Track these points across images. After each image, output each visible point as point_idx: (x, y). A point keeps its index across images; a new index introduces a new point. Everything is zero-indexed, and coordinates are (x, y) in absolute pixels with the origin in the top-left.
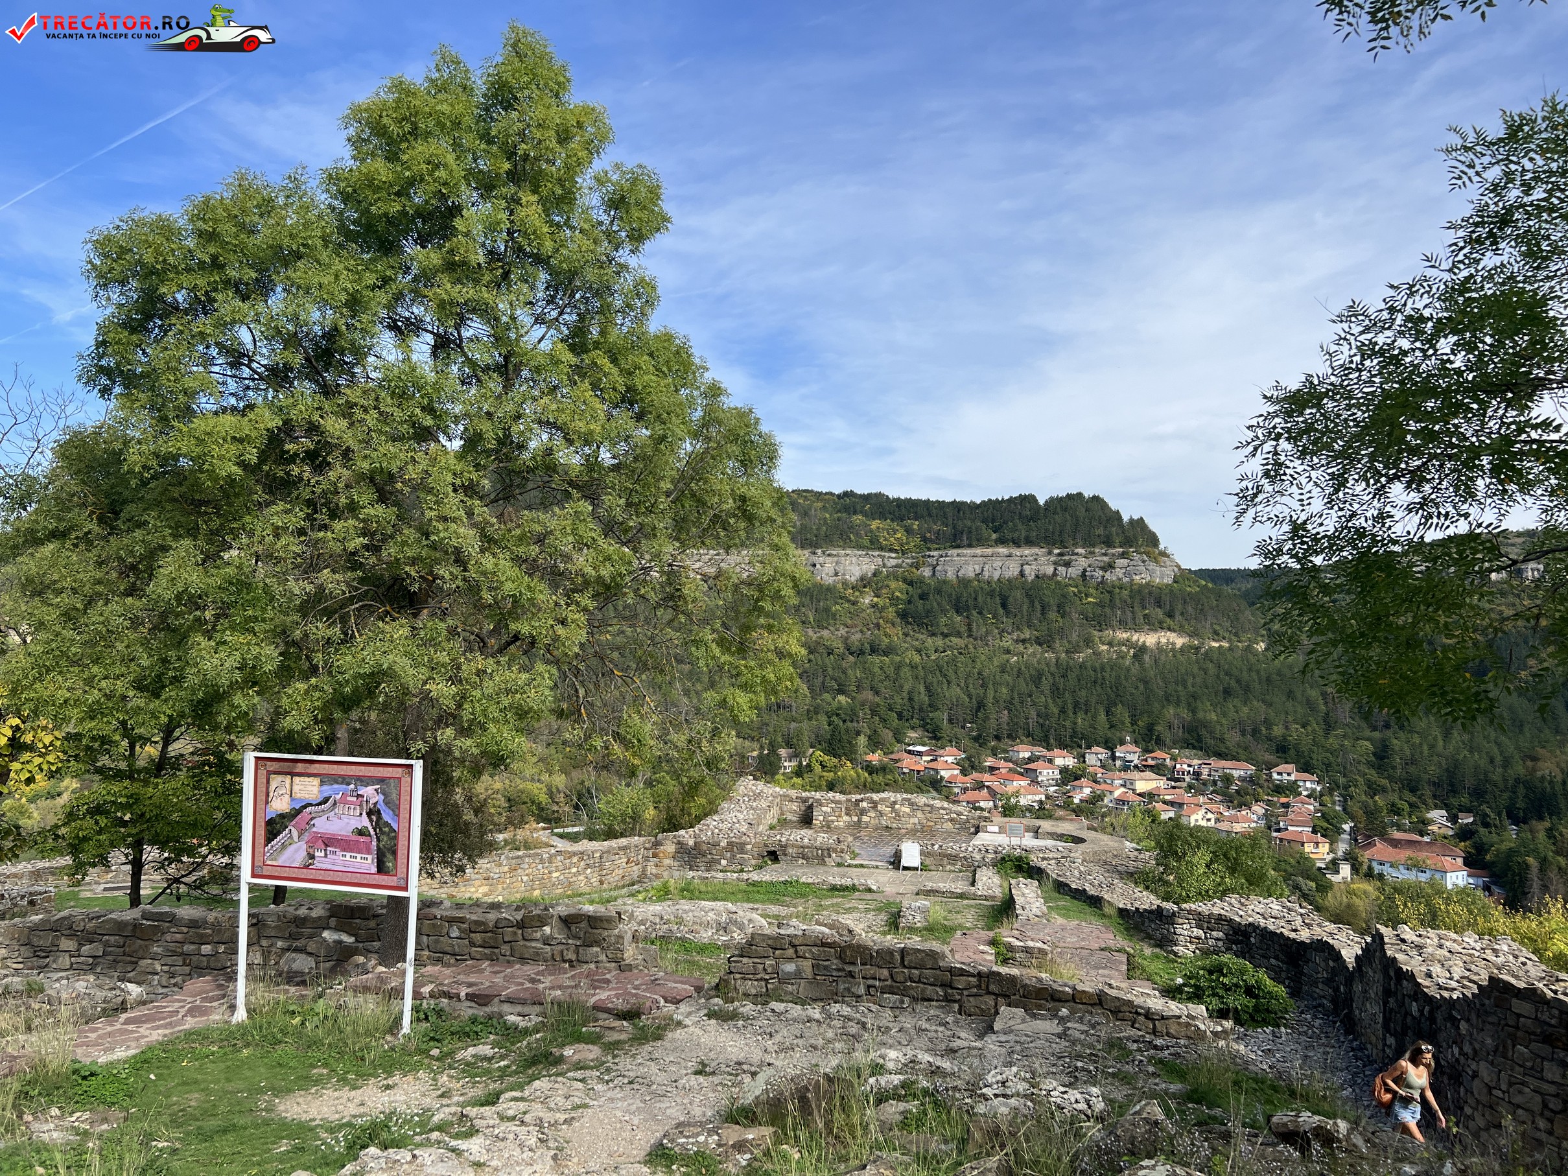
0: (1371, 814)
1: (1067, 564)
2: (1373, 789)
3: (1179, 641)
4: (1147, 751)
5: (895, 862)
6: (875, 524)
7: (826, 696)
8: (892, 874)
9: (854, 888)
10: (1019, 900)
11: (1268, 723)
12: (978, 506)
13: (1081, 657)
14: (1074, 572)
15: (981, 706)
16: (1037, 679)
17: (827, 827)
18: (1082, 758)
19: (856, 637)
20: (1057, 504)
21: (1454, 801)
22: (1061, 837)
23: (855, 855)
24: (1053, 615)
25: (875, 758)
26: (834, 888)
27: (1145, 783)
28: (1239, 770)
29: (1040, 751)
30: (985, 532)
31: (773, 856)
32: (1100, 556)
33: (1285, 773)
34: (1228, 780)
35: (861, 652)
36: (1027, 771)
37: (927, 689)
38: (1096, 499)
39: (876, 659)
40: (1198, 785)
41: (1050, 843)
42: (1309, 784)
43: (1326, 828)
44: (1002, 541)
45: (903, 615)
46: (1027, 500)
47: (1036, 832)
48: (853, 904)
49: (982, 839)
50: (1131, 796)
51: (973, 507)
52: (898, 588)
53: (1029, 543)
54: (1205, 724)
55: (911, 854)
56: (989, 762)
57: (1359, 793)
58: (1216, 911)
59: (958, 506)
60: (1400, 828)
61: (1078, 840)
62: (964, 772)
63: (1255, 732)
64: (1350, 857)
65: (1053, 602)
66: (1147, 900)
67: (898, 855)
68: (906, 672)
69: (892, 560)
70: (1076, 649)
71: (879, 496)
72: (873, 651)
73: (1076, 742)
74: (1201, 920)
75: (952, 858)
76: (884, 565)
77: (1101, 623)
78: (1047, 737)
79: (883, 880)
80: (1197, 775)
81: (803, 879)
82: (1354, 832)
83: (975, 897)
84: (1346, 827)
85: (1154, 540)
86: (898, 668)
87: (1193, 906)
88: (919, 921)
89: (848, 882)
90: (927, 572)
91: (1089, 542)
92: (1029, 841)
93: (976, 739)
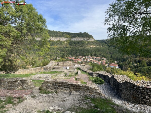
0: (110, 62)
1: (84, 39)
2: (111, 59)
3: (94, 46)
4: (91, 56)
5: (67, 69)
6: (66, 35)
7: (62, 52)
8: (66, 70)
9: (62, 72)
10: (78, 72)
11: (102, 54)
13: (85, 48)
14: (85, 40)
15: (76, 53)
16: (81, 50)
17: (60, 65)
18: (85, 57)
19: (64, 46)
20: (84, 33)
21: (117, 60)
22: (83, 65)
23: (63, 68)
24: (83, 44)
25: (66, 58)
26: (60, 72)
27: (91, 59)
28: (99, 58)
29: (82, 57)
30: (77, 36)
31: (54, 69)
32: (87, 38)
33: (103, 58)
34: (98, 59)
35: (65, 48)
36: (81, 59)
37: (71, 51)
38: (87, 33)
39: (67, 48)
40: (96, 59)
41: (82, 66)
42: (105, 59)
43: (106, 63)
44: (78, 37)
45: (69, 44)
46: (81, 33)
47: (81, 65)
48: (62, 73)
49: (75, 66)
50: (90, 61)
51: (76, 34)
52: (69, 42)
53: (81, 37)
54: (96, 54)
55: (68, 68)
56: (77, 58)
57: (109, 60)
58: (97, 73)
59: (74, 33)
60: (113, 63)
61: (84, 66)
62: (75, 59)
63: (101, 55)
64: (108, 66)
65: (83, 43)
66: (91, 72)
67: (67, 68)
68: (69, 50)
69: (68, 39)
70: (85, 47)
71: (67, 32)
72: (66, 48)
73: (85, 56)
74: (96, 73)
75: (72, 68)
77: (87, 45)
78: (82, 56)
79: (65, 71)
80: (95, 59)
81: (57, 71)
82: (109, 63)
83: (74, 72)
84: (108, 63)
85: (92, 37)
86: (69, 49)
87: (95, 72)
88: (68, 75)
89: (61, 71)
90: (71, 40)
91: (86, 37)
92: (80, 66)
93: (76, 56)
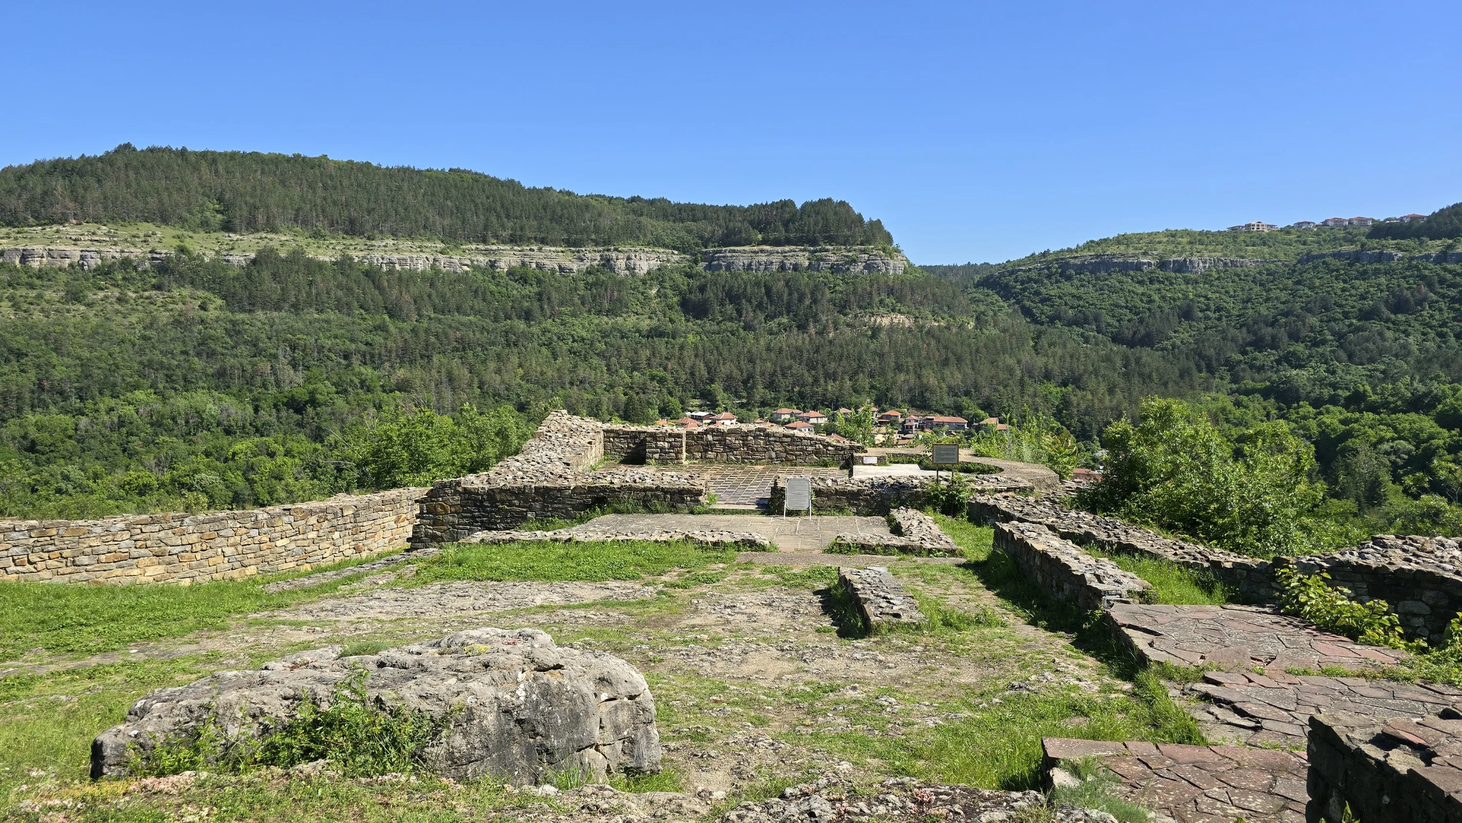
1: (818, 259)
3: (908, 322)
4: (883, 410)
6: (659, 225)
8: (774, 521)
11: (977, 387)
12: (747, 210)
15: (750, 378)
18: (833, 418)
19: (645, 323)
20: (811, 208)
29: (799, 413)
30: (753, 232)
32: (846, 251)
35: (650, 336)
38: (843, 204)
39: (663, 341)
44: (766, 241)
45: (685, 304)
46: (786, 205)
51: (741, 210)
52: (680, 281)
53: (788, 242)
54: (927, 388)
55: (798, 493)
63: (967, 394)
65: (808, 291)
69: (675, 257)
71: (663, 200)
72: (660, 333)
73: (827, 405)
76: (668, 261)
78: (804, 402)
80: (922, 428)
85: (889, 238)
91: (836, 240)
93: (744, 407)
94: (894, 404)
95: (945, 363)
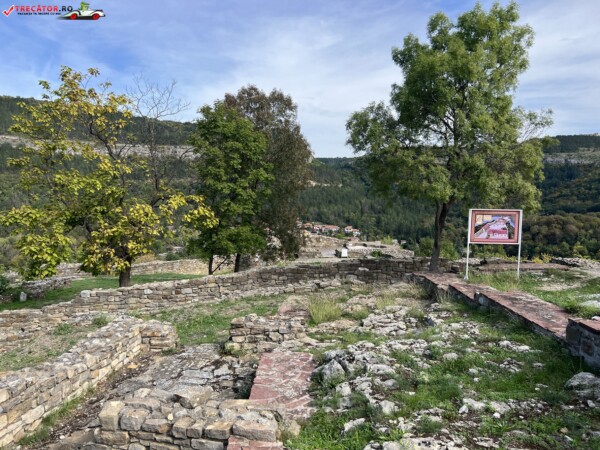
3: (314, 184)
4: (304, 223)
5: (343, 255)
11: (343, 213)
28: (334, 229)
33: (349, 229)
34: (331, 232)
42: (356, 232)
54: (323, 213)
55: (345, 253)
63: (339, 215)
75: (357, 254)
80: (321, 230)
94: (308, 220)
95: (330, 202)
